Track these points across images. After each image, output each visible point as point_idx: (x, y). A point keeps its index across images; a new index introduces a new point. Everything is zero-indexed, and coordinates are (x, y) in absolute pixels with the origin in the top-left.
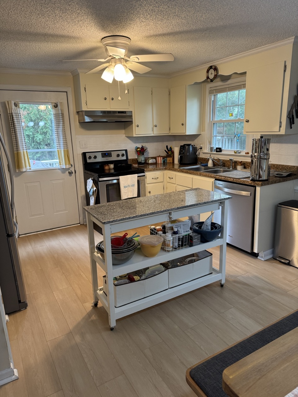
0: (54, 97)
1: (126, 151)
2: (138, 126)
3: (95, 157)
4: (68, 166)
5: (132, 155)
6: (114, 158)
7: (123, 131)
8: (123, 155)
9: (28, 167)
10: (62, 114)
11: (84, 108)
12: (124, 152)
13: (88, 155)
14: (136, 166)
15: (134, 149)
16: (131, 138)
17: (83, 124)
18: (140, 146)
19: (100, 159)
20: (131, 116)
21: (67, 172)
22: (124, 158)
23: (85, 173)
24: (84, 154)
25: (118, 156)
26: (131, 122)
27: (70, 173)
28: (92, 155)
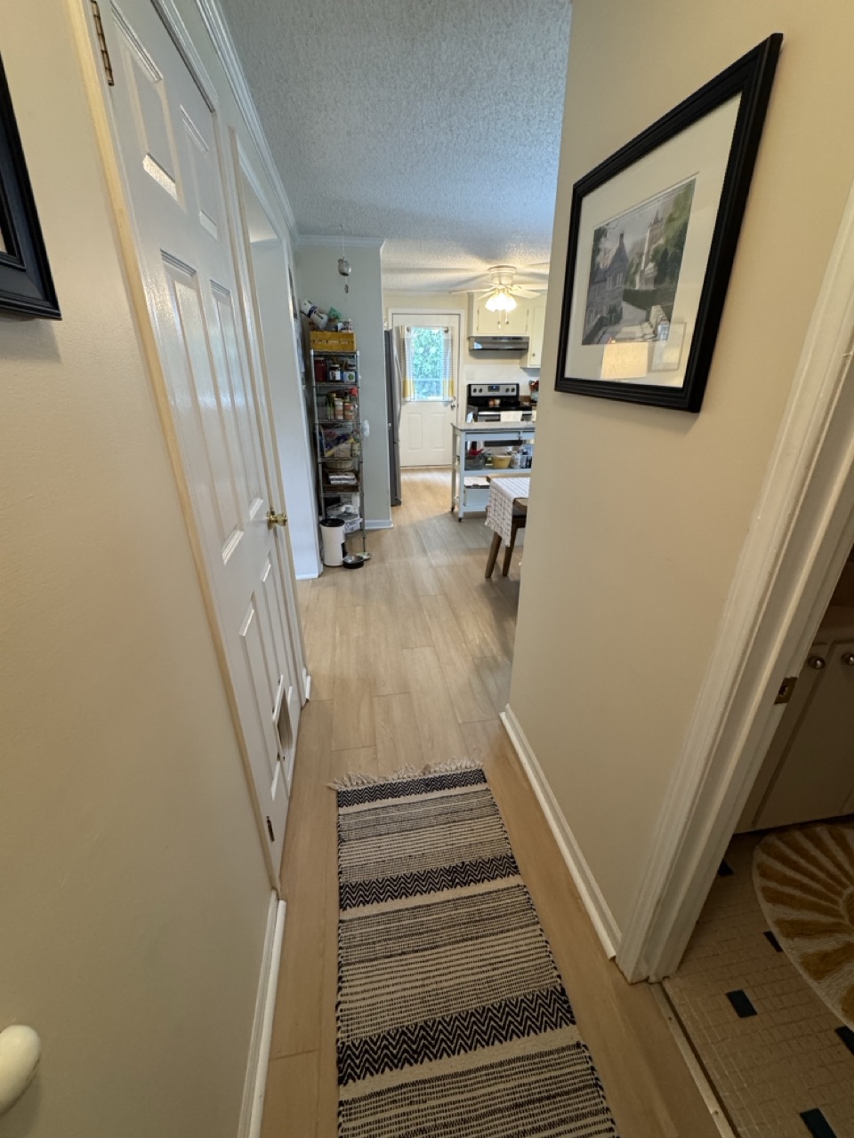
0: (445, 321)
1: (518, 385)
2: (534, 355)
3: (481, 390)
4: (451, 399)
5: (525, 391)
6: (502, 393)
7: (518, 361)
8: (513, 390)
9: (412, 397)
10: (452, 340)
11: (475, 334)
12: (515, 387)
13: (473, 388)
14: (527, 404)
15: (528, 383)
16: (525, 369)
17: (473, 352)
18: (535, 379)
19: (486, 393)
20: (528, 343)
21: (449, 406)
22: (514, 394)
23: (468, 408)
24: (469, 386)
25: (507, 390)
26: (526, 350)
27: (453, 407)
28: (478, 388)
